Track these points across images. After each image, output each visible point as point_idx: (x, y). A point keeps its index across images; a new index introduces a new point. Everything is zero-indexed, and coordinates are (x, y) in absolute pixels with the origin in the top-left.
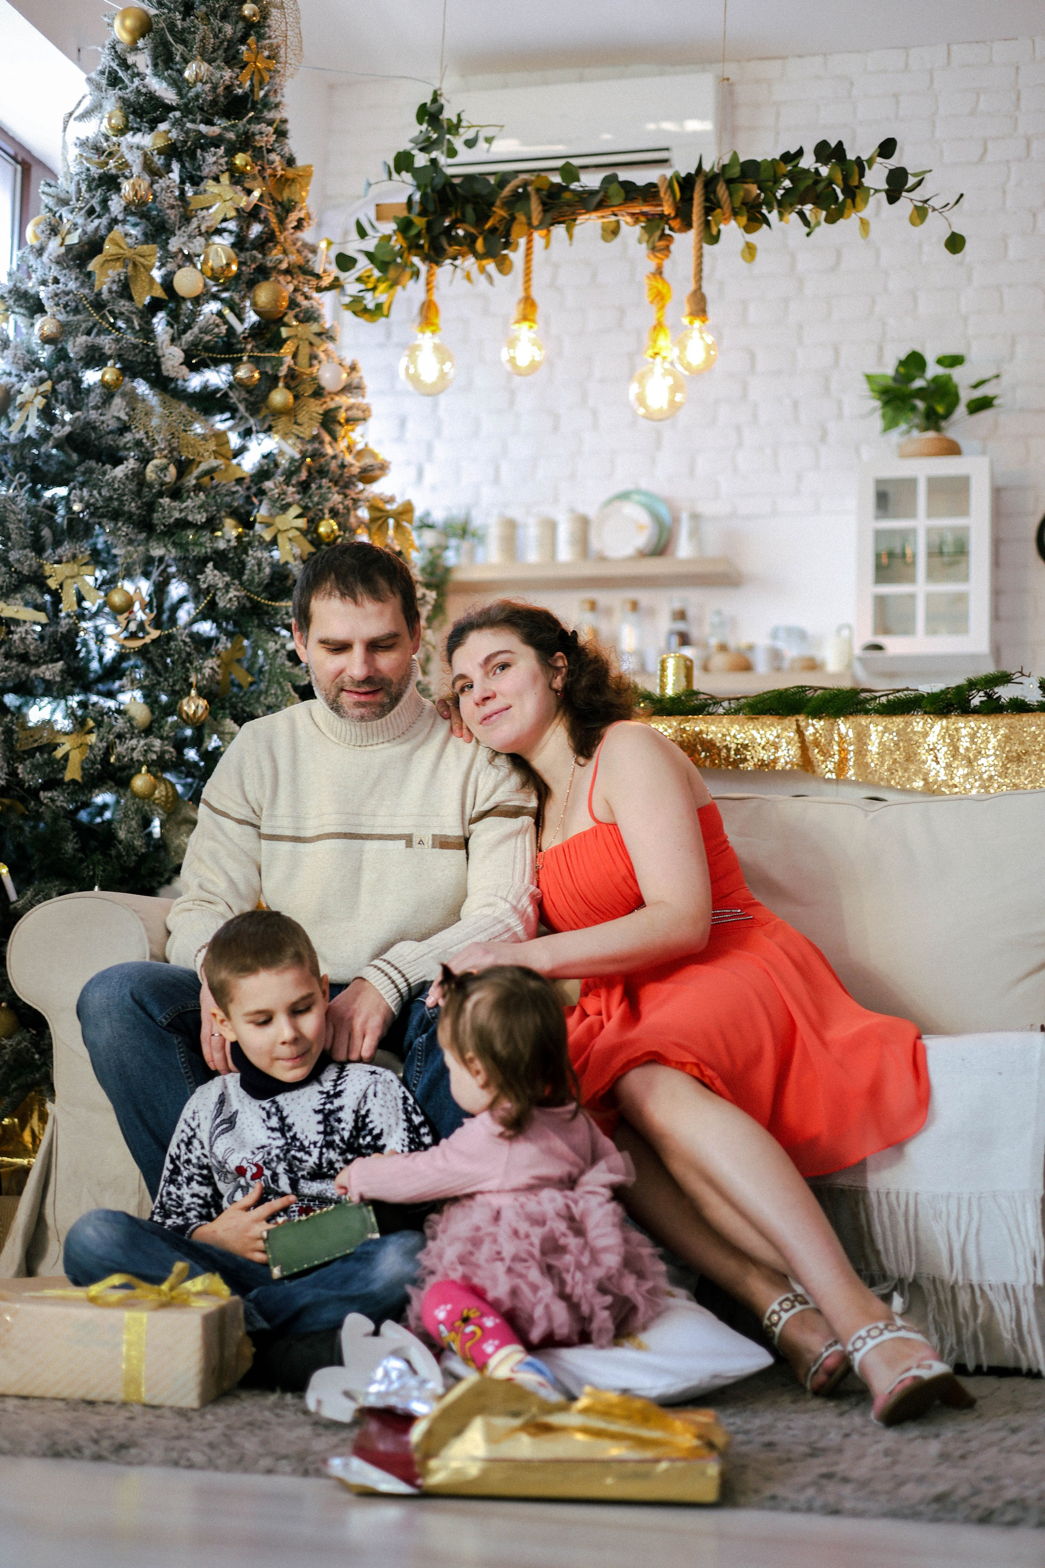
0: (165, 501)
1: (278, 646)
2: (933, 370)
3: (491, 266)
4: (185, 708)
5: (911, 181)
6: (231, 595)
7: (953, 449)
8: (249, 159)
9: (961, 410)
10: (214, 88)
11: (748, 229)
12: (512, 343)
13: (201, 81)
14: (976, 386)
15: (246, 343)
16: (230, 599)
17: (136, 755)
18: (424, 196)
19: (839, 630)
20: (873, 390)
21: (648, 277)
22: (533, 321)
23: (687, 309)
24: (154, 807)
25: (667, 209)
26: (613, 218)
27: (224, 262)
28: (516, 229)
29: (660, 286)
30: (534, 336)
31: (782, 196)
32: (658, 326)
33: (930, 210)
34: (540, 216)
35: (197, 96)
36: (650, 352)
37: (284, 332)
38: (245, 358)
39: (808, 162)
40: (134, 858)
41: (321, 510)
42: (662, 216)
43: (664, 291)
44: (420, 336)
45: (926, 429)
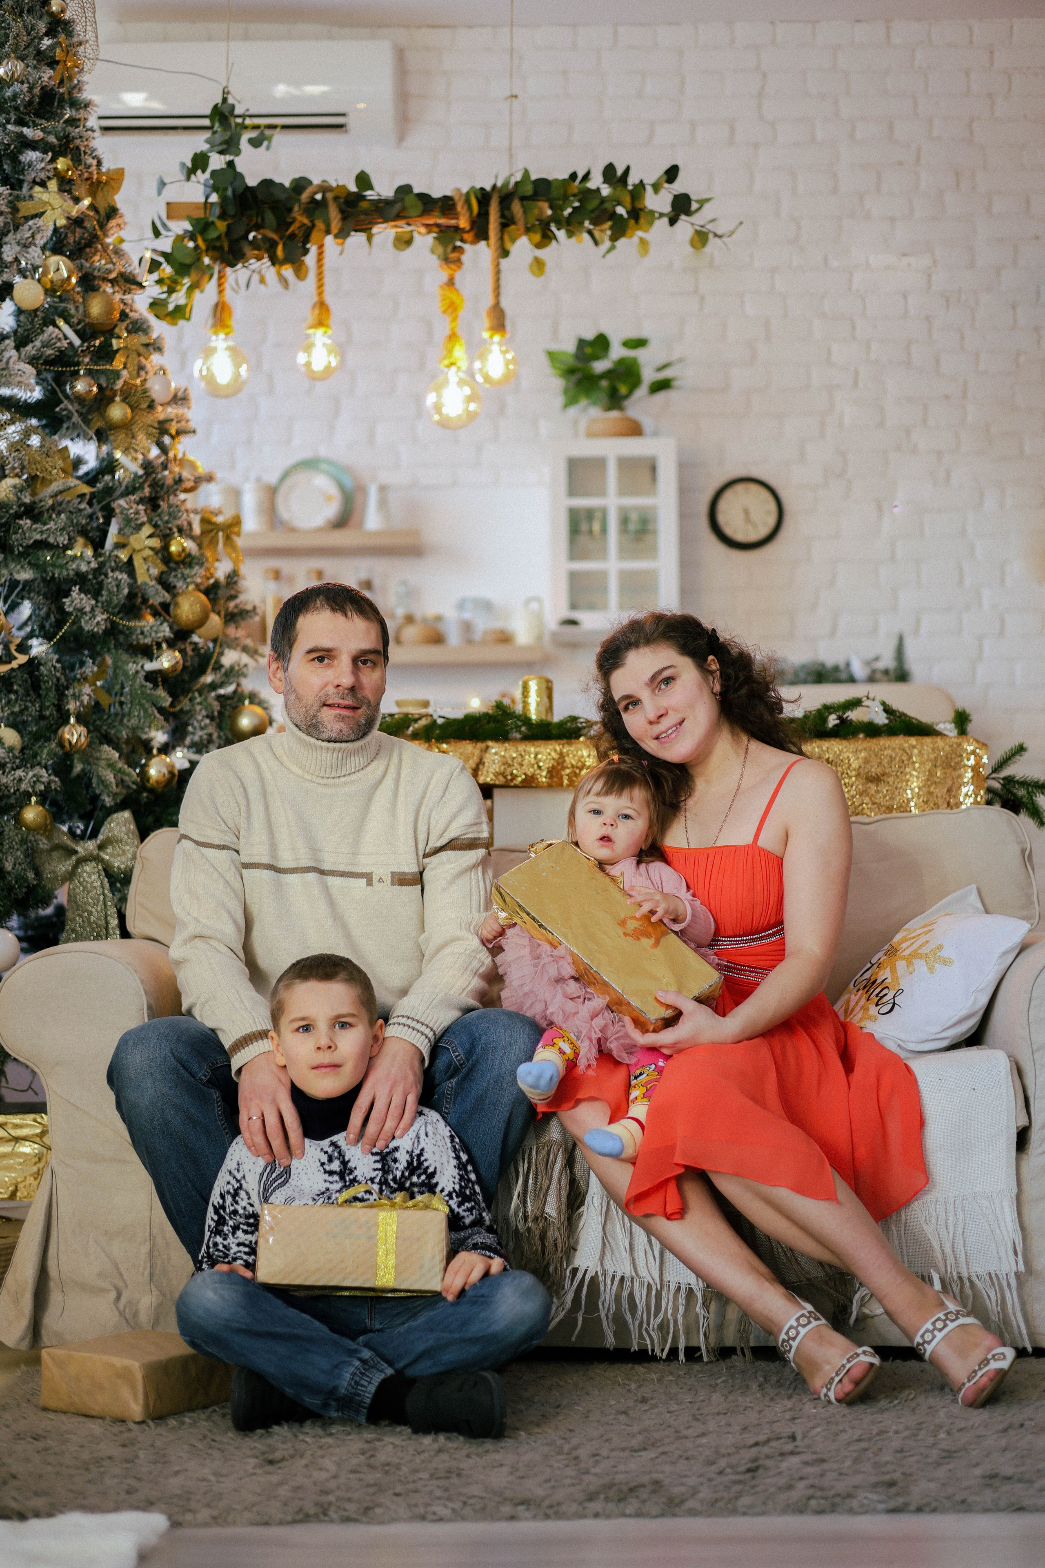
0: (26, 523)
1: (139, 668)
2: (617, 352)
3: (288, 271)
4: (67, 736)
5: (694, 206)
6: (99, 619)
7: (635, 430)
8: (70, 163)
9: (642, 391)
10: (31, 89)
11: (539, 246)
12: (308, 348)
13: (17, 80)
14: (660, 369)
15: (85, 356)
16: (98, 623)
17: (23, 786)
18: (223, 199)
19: (528, 601)
20: (554, 367)
21: (441, 287)
22: (327, 326)
23: (486, 322)
24: (39, 837)
25: (463, 223)
26: (409, 229)
27: (66, 275)
28: (315, 235)
29: (454, 296)
30: (329, 342)
31: (570, 214)
32: (452, 337)
33: (711, 236)
34: (339, 225)
35: (15, 96)
36: (446, 362)
37: (115, 344)
38: (82, 372)
39: (596, 182)
40: (24, 890)
41: (170, 529)
42: (457, 229)
43: (458, 302)
44: (214, 338)
45: (609, 408)
